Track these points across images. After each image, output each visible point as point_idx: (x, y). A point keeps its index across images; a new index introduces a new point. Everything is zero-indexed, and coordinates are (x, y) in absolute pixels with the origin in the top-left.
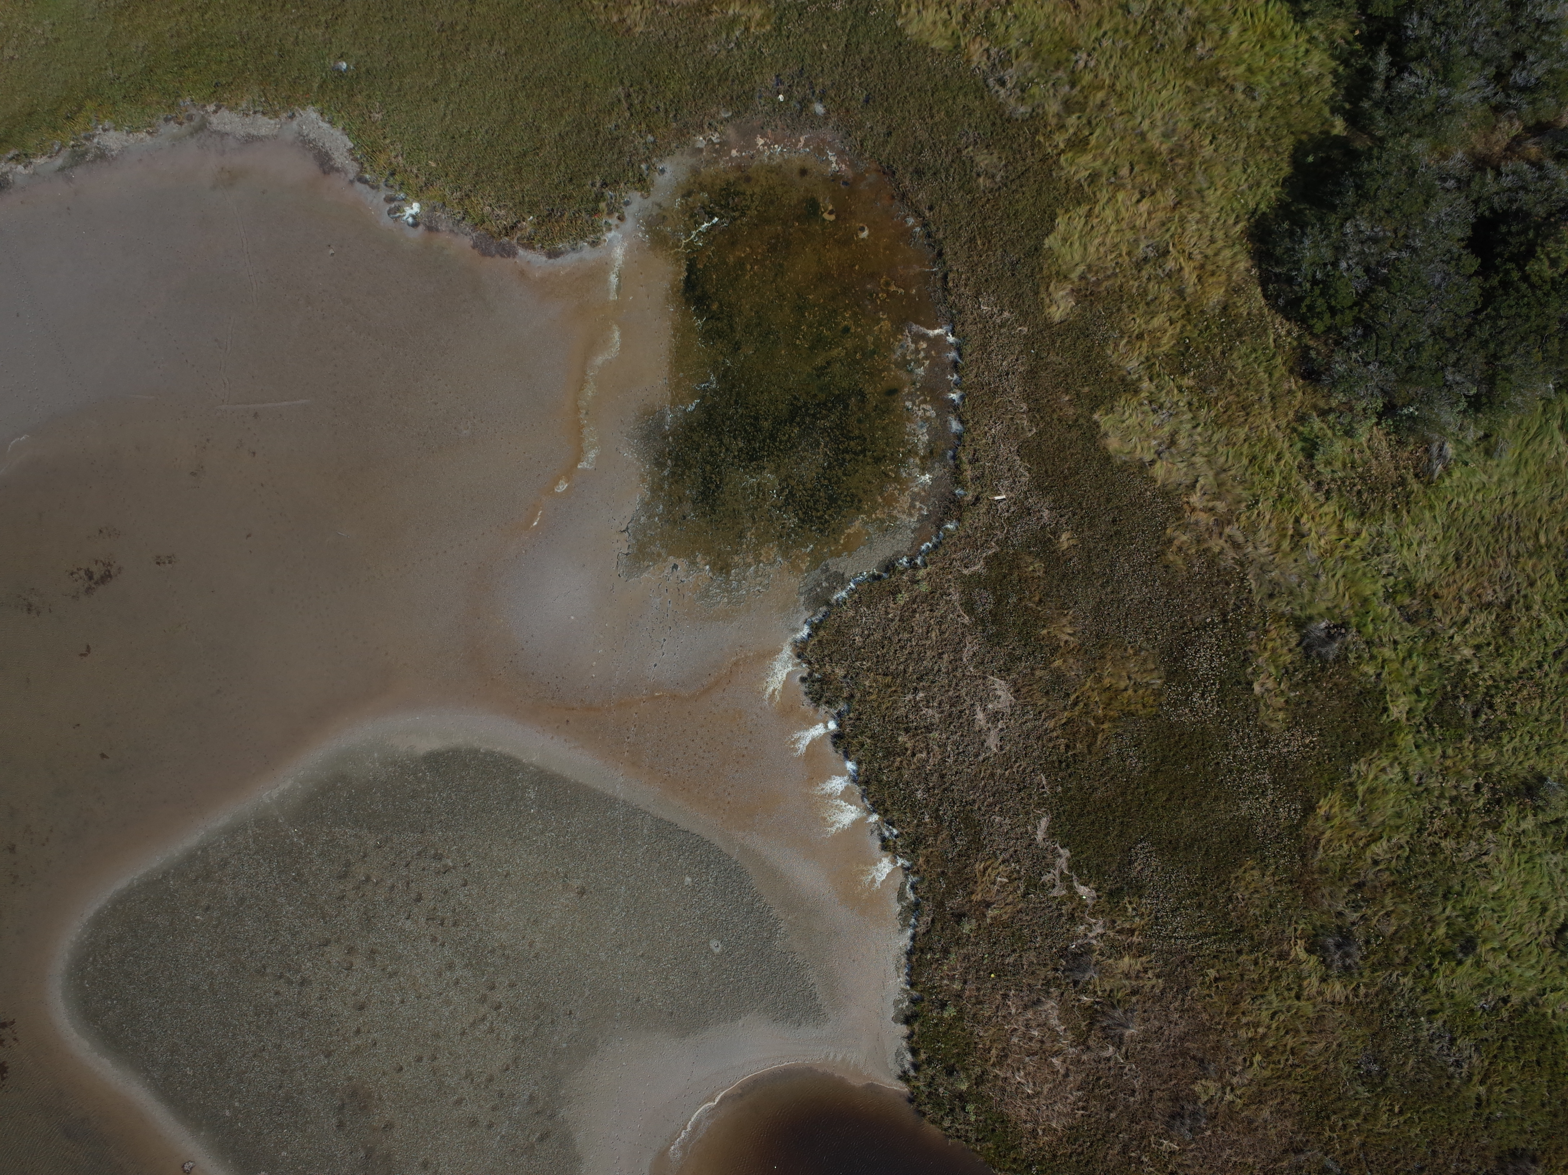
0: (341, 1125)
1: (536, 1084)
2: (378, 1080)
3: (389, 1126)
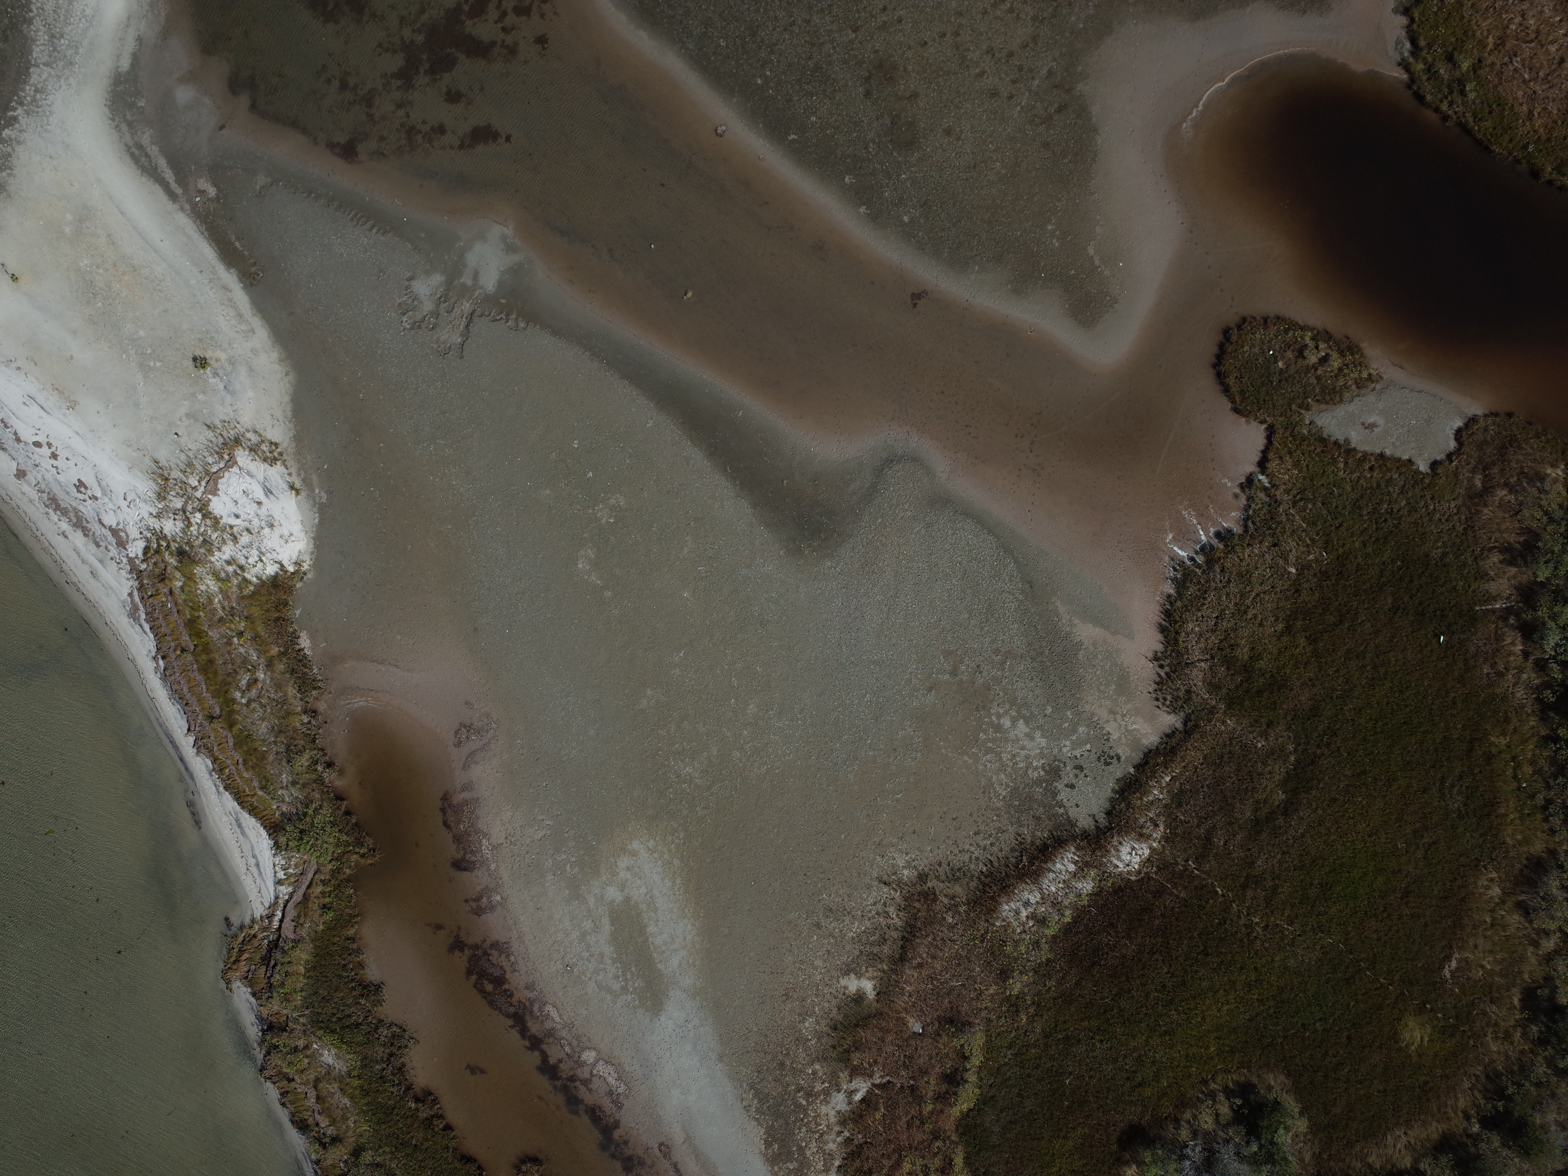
0: (868, 94)
1: (1054, 60)
2: (904, 53)
3: (915, 96)
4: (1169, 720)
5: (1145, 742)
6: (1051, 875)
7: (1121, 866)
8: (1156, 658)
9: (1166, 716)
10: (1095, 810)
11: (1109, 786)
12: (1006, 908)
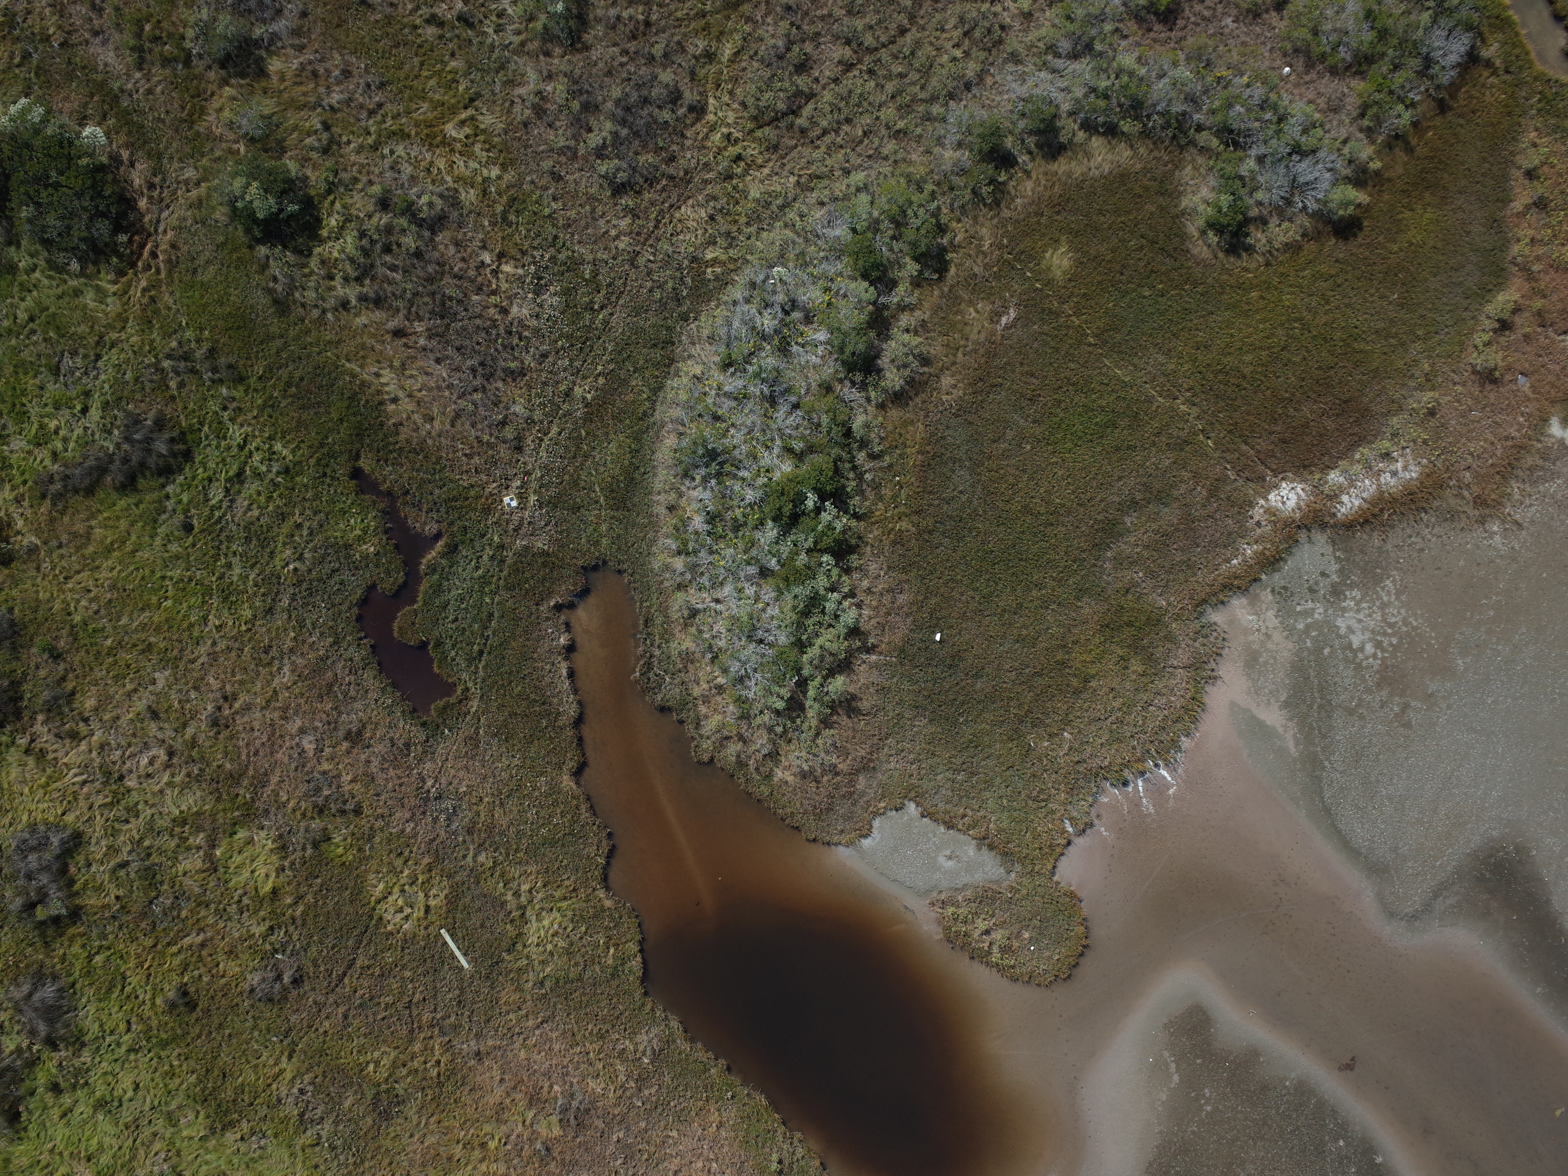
4: (1217, 617)
5: (1244, 601)
6: (1365, 495)
7: (1299, 490)
8: (1215, 678)
9: (1219, 622)
10: (1307, 546)
11: (1288, 567)
12: (1414, 473)
